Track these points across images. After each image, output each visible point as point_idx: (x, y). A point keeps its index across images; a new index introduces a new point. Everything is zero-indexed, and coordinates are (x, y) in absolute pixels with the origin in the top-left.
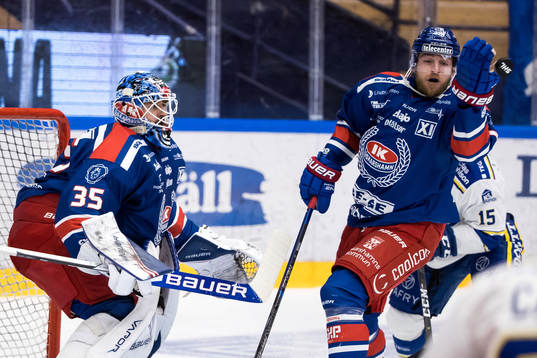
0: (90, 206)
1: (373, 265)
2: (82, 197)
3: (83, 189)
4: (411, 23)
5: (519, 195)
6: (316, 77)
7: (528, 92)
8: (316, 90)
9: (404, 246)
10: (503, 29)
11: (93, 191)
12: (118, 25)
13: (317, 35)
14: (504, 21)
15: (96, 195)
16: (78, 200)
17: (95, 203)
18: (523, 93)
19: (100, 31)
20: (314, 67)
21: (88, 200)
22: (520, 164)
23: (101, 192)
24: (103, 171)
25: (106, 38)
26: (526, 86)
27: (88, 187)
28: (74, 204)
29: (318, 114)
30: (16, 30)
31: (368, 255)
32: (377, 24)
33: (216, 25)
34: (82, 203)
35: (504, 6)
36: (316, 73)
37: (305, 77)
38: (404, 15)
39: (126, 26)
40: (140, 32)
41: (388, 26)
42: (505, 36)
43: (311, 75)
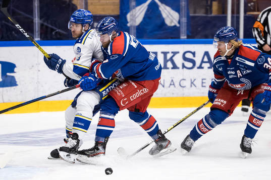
1: (121, 95)
6: (37, 22)
8: (37, 28)
18: (126, 25)
20: (35, 17)
26: (127, 22)
29: (38, 38)
31: (120, 91)
36: (37, 20)
37: (32, 22)
43: (34, 21)
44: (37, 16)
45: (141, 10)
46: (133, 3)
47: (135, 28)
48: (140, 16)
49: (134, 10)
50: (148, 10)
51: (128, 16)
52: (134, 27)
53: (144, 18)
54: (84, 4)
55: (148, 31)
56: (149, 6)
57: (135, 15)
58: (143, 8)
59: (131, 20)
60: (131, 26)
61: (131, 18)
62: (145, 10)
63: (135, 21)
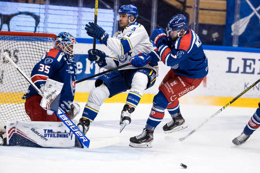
0: (45, 72)
1: (171, 92)
2: (43, 68)
3: (43, 66)
4: (190, 7)
5: (227, 72)
6: (154, 26)
7: (232, 34)
9: (185, 86)
10: (224, 11)
11: (47, 67)
12: (81, 4)
13: (154, 10)
14: (225, 8)
15: (48, 68)
16: (41, 69)
17: (47, 71)
18: (230, 34)
19: (74, 6)
21: (45, 70)
22: (228, 60)
23: (49, 67)
24: (51, 61)
25: (76, 9)
26: (231, 32)
27: (45, 65)
28: (39, 70)
30: (43, 4)
31: (171, 89)
32: (178, 7)
33: (118, 5)
34: (42, 70)
35: (225, 2)
36: (154, 24)
37: (150, 26)
38: (188, 4)
39: (84, 4)
40: (89, 7)
41: (182, 8)
42: (224, 13)
43: (152, 25)
44: (154, 21)
45: (244, 22)
46: (238, 16)
47: (238, 38)
48: (243, 27)
49: (238, 22)
50: (250, 23)
51: (233, 27)
52: (237, 36)
53: (246, 29)
54: (195, 13)
55: (248, 40)
56: (252, 19)
57: (238, 26)
58: (246, 21)
59: (235, 30)
60: (234, 35)
61: (236, 28)
62: (248, 22)
63: (238, 31)
